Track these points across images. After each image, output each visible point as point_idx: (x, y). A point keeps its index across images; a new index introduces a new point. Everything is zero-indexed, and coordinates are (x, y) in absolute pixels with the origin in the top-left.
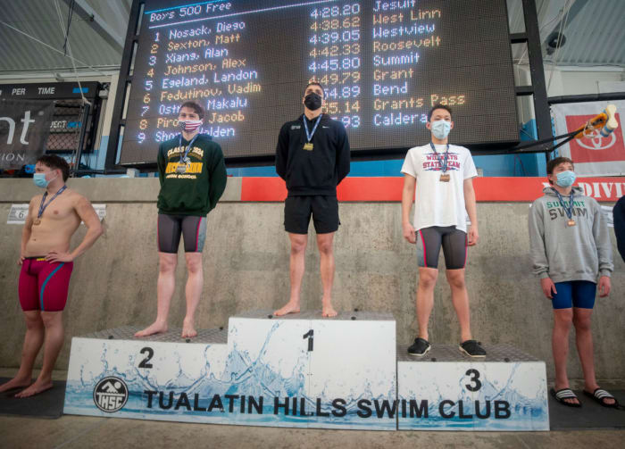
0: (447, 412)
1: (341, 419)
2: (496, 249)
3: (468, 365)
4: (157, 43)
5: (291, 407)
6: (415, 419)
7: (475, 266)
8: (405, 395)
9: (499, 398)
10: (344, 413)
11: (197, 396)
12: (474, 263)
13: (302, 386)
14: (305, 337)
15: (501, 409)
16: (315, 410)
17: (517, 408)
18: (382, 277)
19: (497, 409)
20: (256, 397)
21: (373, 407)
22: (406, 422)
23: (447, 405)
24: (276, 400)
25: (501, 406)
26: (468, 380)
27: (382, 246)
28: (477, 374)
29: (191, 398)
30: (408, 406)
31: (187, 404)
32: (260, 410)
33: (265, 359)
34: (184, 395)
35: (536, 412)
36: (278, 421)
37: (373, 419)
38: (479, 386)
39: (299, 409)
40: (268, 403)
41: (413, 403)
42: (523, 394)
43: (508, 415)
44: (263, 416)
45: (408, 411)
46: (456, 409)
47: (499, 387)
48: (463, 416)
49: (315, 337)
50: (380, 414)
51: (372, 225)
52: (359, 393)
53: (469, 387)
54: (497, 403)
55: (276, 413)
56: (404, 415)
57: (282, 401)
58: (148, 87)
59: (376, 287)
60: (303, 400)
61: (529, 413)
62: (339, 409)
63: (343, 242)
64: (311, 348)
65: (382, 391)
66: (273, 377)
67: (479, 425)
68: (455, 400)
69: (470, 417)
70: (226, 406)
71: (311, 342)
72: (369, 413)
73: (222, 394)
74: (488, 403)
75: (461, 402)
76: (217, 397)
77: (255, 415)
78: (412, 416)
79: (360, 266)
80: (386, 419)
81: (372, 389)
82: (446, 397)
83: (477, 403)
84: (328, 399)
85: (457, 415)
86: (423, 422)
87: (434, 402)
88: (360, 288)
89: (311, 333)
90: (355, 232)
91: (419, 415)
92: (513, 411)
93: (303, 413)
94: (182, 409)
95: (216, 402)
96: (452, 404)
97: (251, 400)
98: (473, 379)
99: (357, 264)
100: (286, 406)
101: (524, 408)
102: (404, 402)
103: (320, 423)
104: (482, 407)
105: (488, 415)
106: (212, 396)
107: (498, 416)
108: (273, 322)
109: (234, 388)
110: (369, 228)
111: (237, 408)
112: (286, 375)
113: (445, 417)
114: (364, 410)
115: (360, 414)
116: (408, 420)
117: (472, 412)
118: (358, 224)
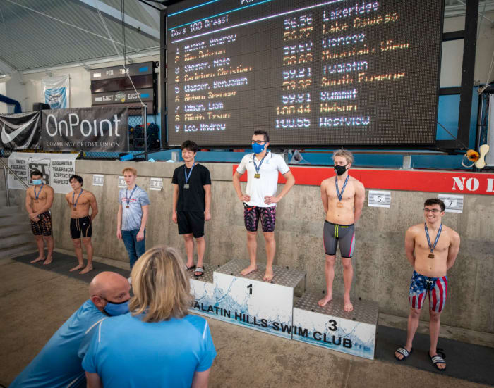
0: (318, 337)
1: (265, 328)
2: (403, 227)
3: (331, 318)
4: (178, 55)
5: (242, 318)
6: (301, 337)
7: (384, 238)
8: (296, 324)
9: (346, 337)
10: (266, 326)
11: (202, 304)
12: (384, 236)
13: (247, 309)
14: (248, 287)
15: (347, 343)
16: (253, 321)
17: (356, 344)
18: (318, 239)
19: (345, 343)
20: (227, 310)
21: (280, 327)
22: (296, 337)
23: (317, 334)
24: (236, 313)
25: (348, 342)
26: (330, 325)
27: (319, 217)
28: (335, 323)
29: (200, 305)
30: (298, 330)
31: (199, 307)
32: (229, 316)
33: (230, 294)
34: (197, 303)
35: (367, 349)
36: (237, 322)
37: (280, 332)
38: (335, 329)
39: (246, 319)
40: (233, 314)
41: (300, 329)
42: (360, 338)
43: (350, 347)
44: (231, 319)
45: (297, 332)
46: (322, 337)
47: (347, 332)
48: (325, 341)
49: (253, 288)
50: (284, 331)
51: (314, 202)
52: (274, 319)
53: (330, 328)
54: (345, 340)
55: (236, 318)
56: (296, 333)
57: (239, 315)
58: (177, 90)
59: (314, 245)
60: (248, 316)
61: (362, 349)
62: (264, 324)
63: (295, 212)
64: (251, 293)
65: (285, 320)
66: (234, 303)
67: (334, 348)
68: (322, 332)
69: (330, 342)
70: (215, 311)
71: (251, 290)
72: (278, 329)
73: (213, 306)
74: (340, 338)
75: (325, 335)
76: (210, 306)
77: (227, 318)
78: (299, 334)
79: (304, 230)
80: (286, 333)
81: (280, 318)
82: (317, 330)
83: (334, 337)
84: (259, 318)
85: (323, 340)
86: (305, 339)
87: (311, 330)
88: (303, 244)
89: (251, 286)
90: (303, 206)
91: (303, 335)
92: (353, 345)
93: (248, 322)
94: (197, 308)
95: (210, 308)
96: (320, 334)
97: (225, 311)
98: (333, 325)
99: (302, 229)
100: (240, 316)
101: (360, 346)
102: (296, 327)
103: (256, 328)
104: (337, 340)
105: (339, 344)
106: (209, 305)
107: (344, 346)
108: (233, 277)
109: (217, 304)
110: (313, 204)
111: (219, 313)
112: (240, 303)
113: (316, 339)
114: (276, 326)
115: (274, 328)
116: (297, 336)
117: (331, 340)
118: (305, 201)
